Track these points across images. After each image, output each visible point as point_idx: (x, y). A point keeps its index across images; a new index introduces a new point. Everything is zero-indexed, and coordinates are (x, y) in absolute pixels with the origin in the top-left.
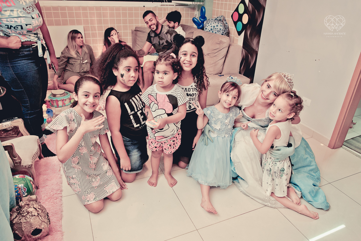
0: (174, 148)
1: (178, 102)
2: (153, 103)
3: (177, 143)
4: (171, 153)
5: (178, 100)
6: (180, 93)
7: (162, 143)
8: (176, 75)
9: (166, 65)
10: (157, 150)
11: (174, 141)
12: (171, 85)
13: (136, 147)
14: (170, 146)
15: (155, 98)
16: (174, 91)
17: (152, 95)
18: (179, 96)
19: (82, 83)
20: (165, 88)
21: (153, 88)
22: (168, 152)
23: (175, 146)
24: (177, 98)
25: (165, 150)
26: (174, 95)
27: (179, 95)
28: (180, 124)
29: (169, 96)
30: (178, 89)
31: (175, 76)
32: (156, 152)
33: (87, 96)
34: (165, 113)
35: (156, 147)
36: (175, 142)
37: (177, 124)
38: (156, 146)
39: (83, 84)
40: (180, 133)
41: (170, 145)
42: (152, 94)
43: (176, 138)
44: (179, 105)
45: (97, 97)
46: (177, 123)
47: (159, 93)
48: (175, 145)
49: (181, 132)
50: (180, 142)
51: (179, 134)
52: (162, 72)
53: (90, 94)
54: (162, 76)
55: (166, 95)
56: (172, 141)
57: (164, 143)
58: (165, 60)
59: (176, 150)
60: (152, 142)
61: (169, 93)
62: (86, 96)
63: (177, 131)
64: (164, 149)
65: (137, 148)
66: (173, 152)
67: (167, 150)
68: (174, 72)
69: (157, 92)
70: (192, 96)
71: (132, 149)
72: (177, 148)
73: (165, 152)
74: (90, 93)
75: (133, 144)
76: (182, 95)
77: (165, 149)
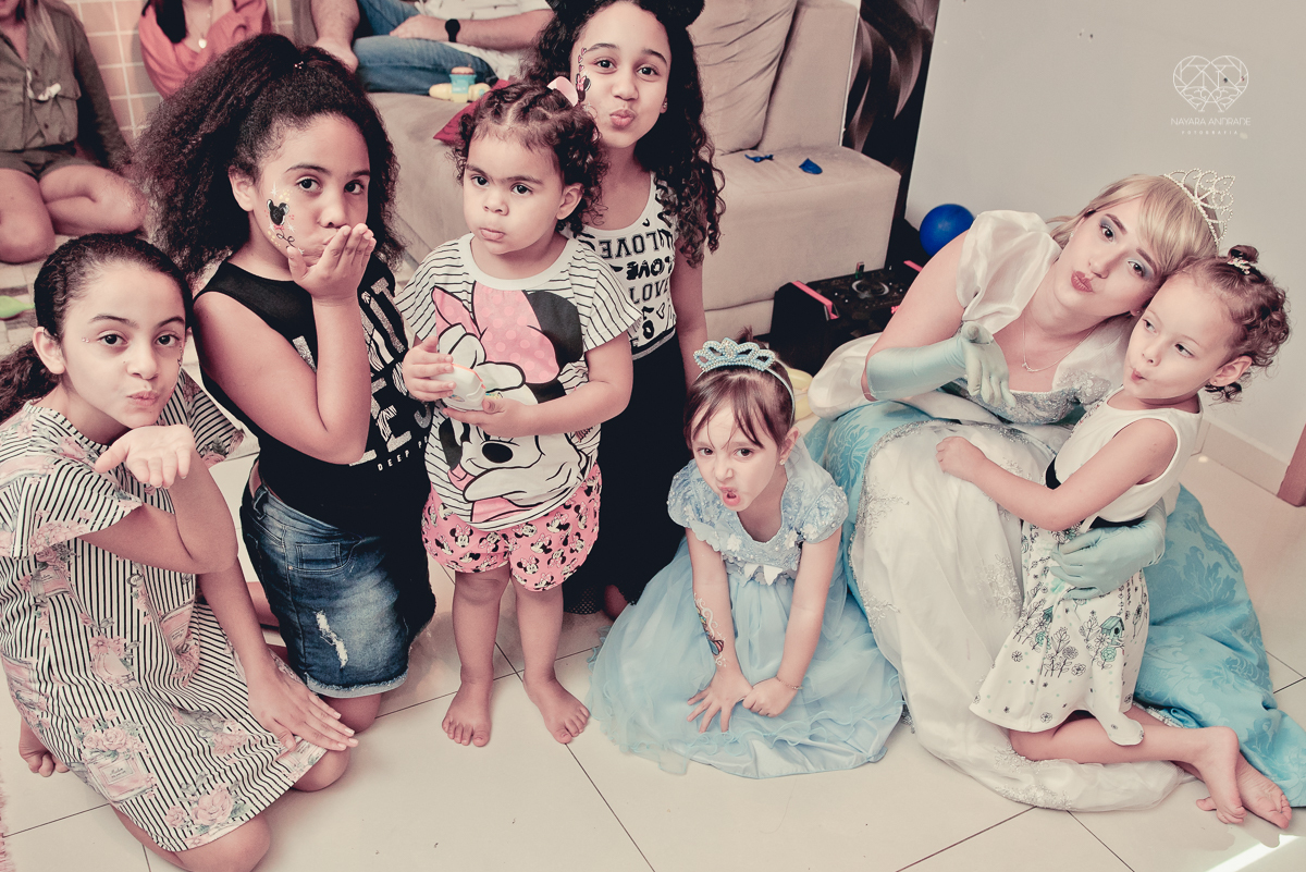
0: (563, 561)
1: (584, 329)
2: (458, 332)
3: (578, 534)
4: (548, 584)
5: (583, 320)
6: (593, 283)
7: (505, 536)
8: (574, 194)
9: (528, 143)
10: (483, 568)
11: (563, 527)
12: (546, 242)
13: (372, 563)
14: (546, 550)
15: (469, 307)
16: (566, 275)
17: (451, 294)
18: (588, 302)
19: (83, 274)
20: (518, 257)
21: (456, 255)
22: (536, 578)
23: (572, 551)
24: (581, 310)
25: (517, 571)
26: (563, 294)
27: (590, 292)
28: (598, 438)
29: (539, 299)
30: (583, 263)
31: (569, 199)
32: (478, 575)
33: (115, 340)
34: (524, 383)
35: (475, 556)
36: (569, 530)
37: (584, 441)
38: (475, 552)
39: (89, 276)
40: (593, 484)
41: (543, 547)
42: (449, 288)
43: (577, 508)
44: (589, 345)
45: (172, 340)
46: (582, 435)
47: (485, 280)
48: (571, 545)
49: (599, 479)
50: (597, 529)
51: (589, 491)
52: (502, 181)
53: (131, 330)
54: (503, 203)
55: (524, 292)
56: (554, 529)
57: (517, 536)
58: (524, 115)
59: (578, 568)
60: (453, 532)
61: (539, 281)
62: (111, 339)
63: (583, 472)
64: (514, 565)
65: (379, 568)
66: (559, 580)
67: (529, 572)
68: (567, 181)
69: (475, 274)
70: (655, 274)
71: (350, 577)
72: (581, 561)
73: (519, 580)
74: (134, 325)
75: (353, 553)
76: (604, 296)
77: (520, 565)
